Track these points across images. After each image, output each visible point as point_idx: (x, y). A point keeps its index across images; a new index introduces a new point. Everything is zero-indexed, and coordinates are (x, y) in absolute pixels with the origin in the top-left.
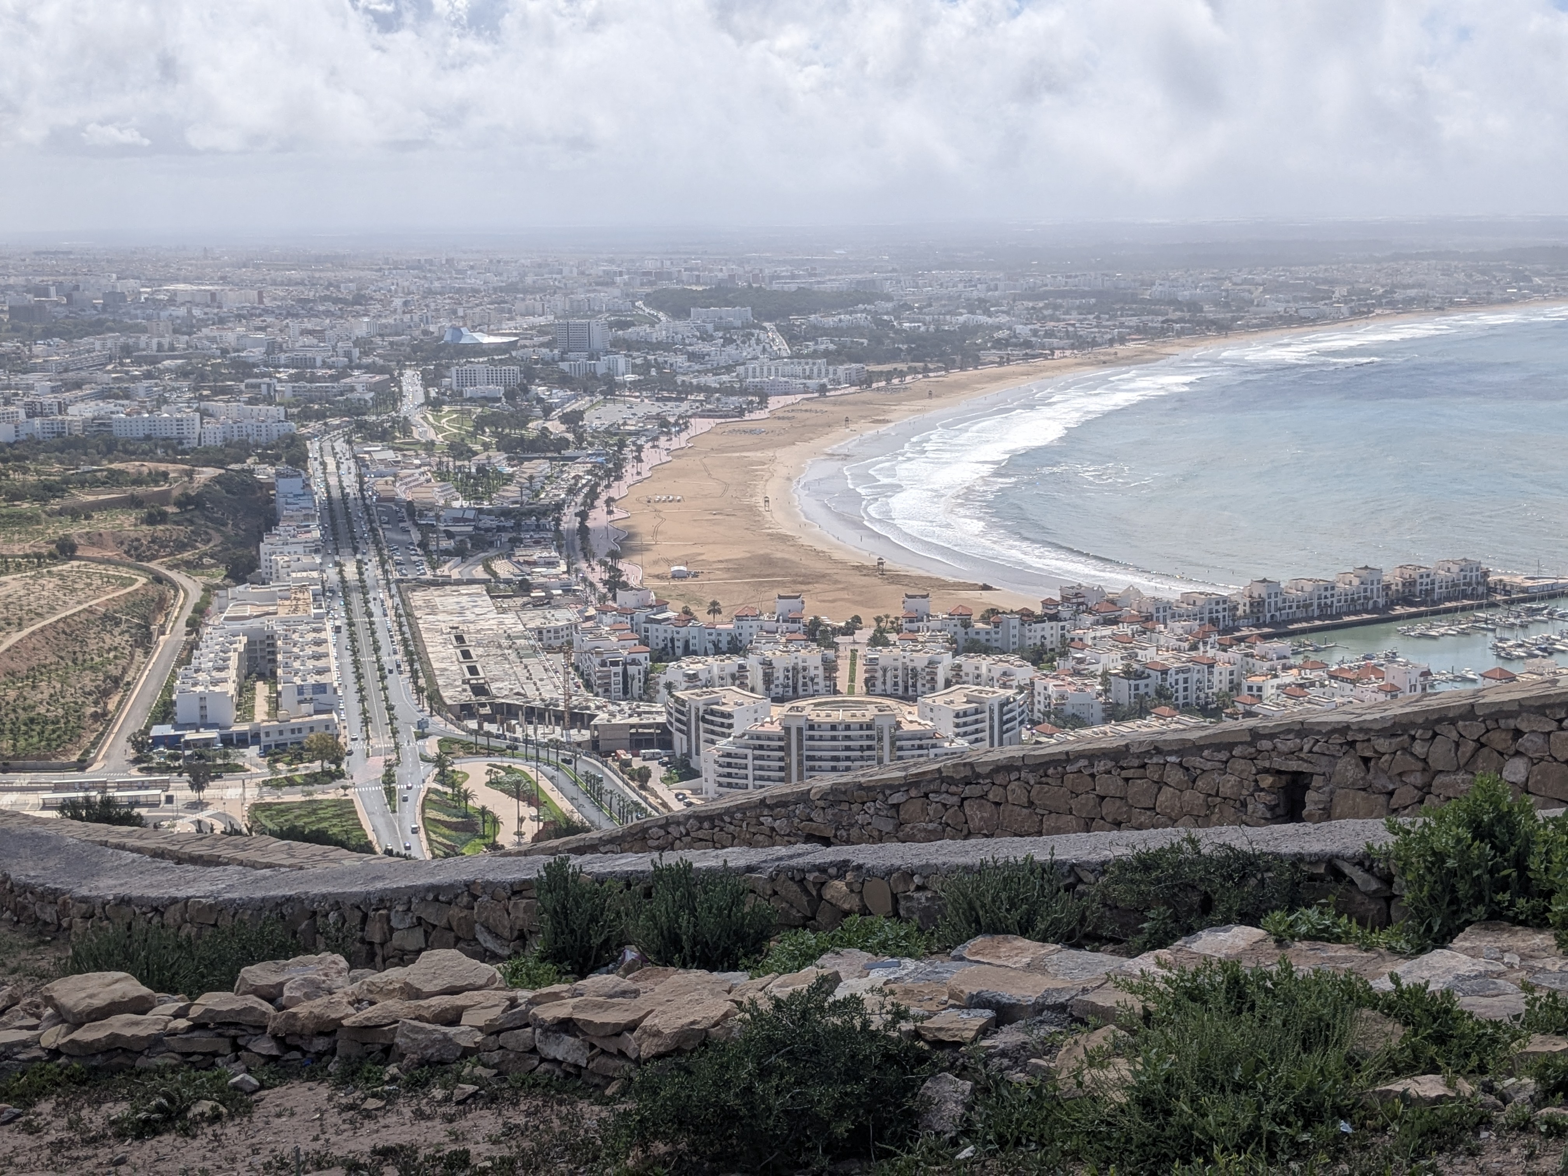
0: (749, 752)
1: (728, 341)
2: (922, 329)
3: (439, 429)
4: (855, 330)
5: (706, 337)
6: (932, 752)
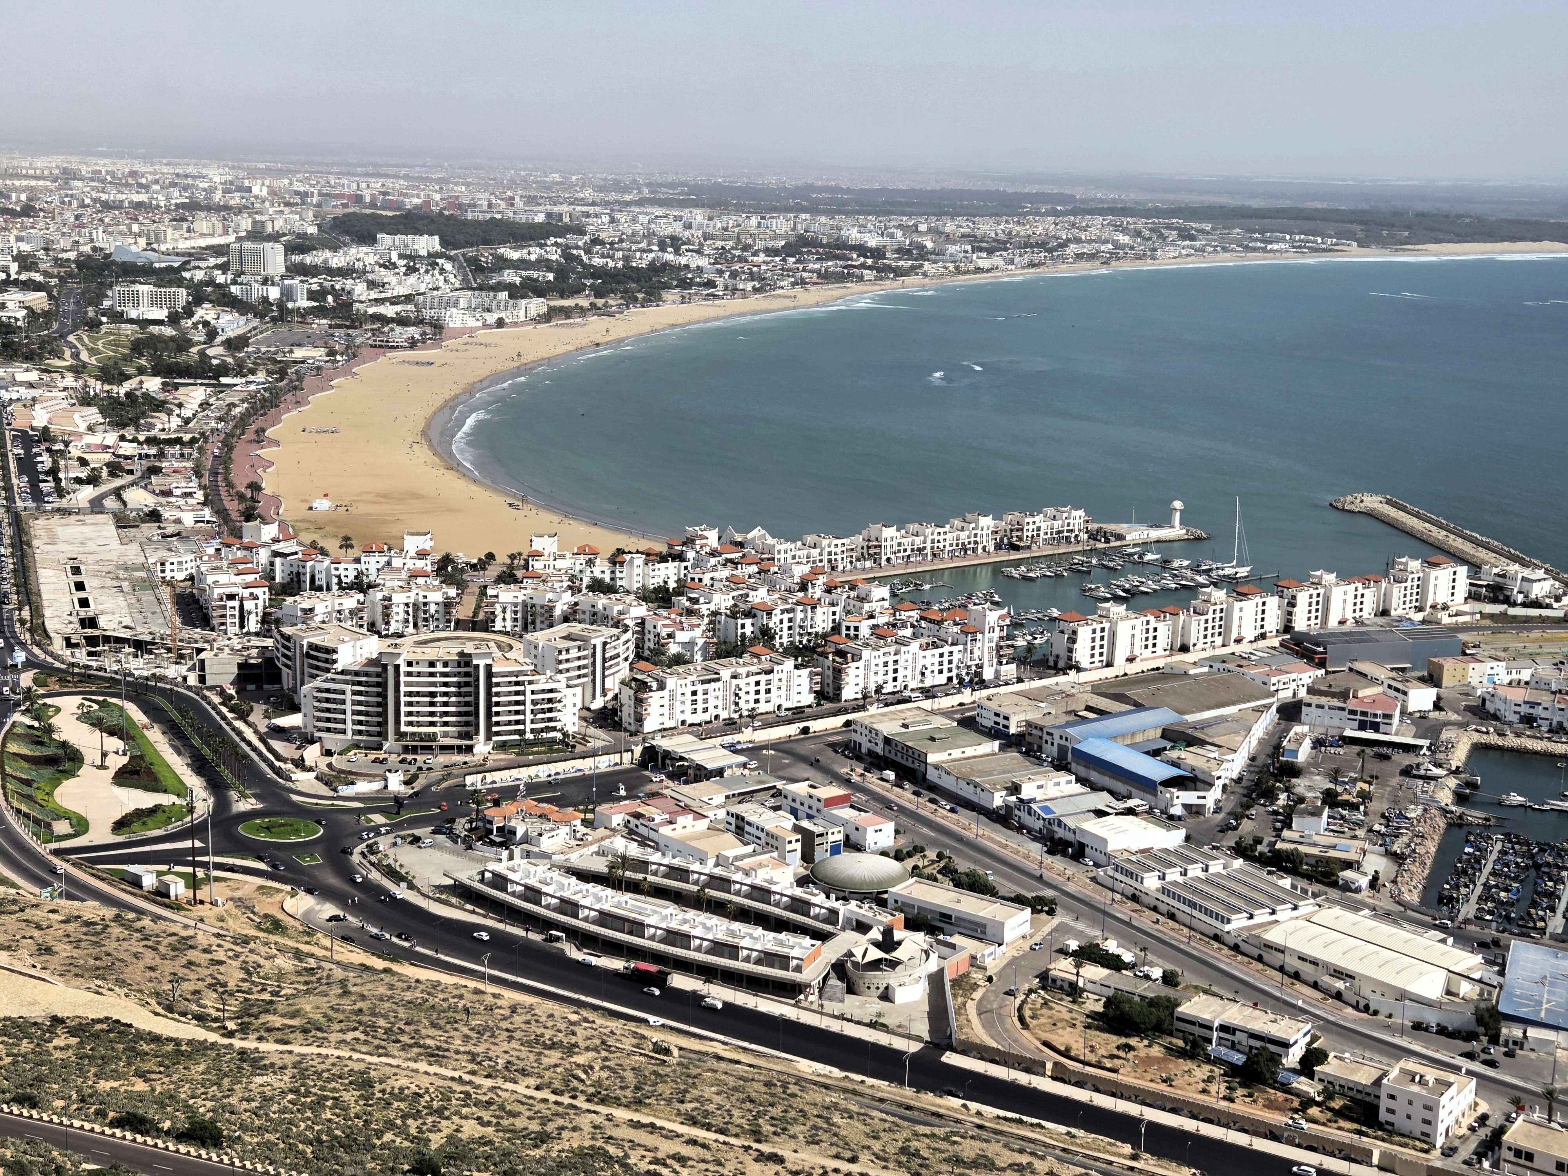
0: (348, 688)
1: (411, 270)
2: (611, 264)
3: (92, 352)
4: (543, 264)
5: (389, 265)
6: (529, 688)
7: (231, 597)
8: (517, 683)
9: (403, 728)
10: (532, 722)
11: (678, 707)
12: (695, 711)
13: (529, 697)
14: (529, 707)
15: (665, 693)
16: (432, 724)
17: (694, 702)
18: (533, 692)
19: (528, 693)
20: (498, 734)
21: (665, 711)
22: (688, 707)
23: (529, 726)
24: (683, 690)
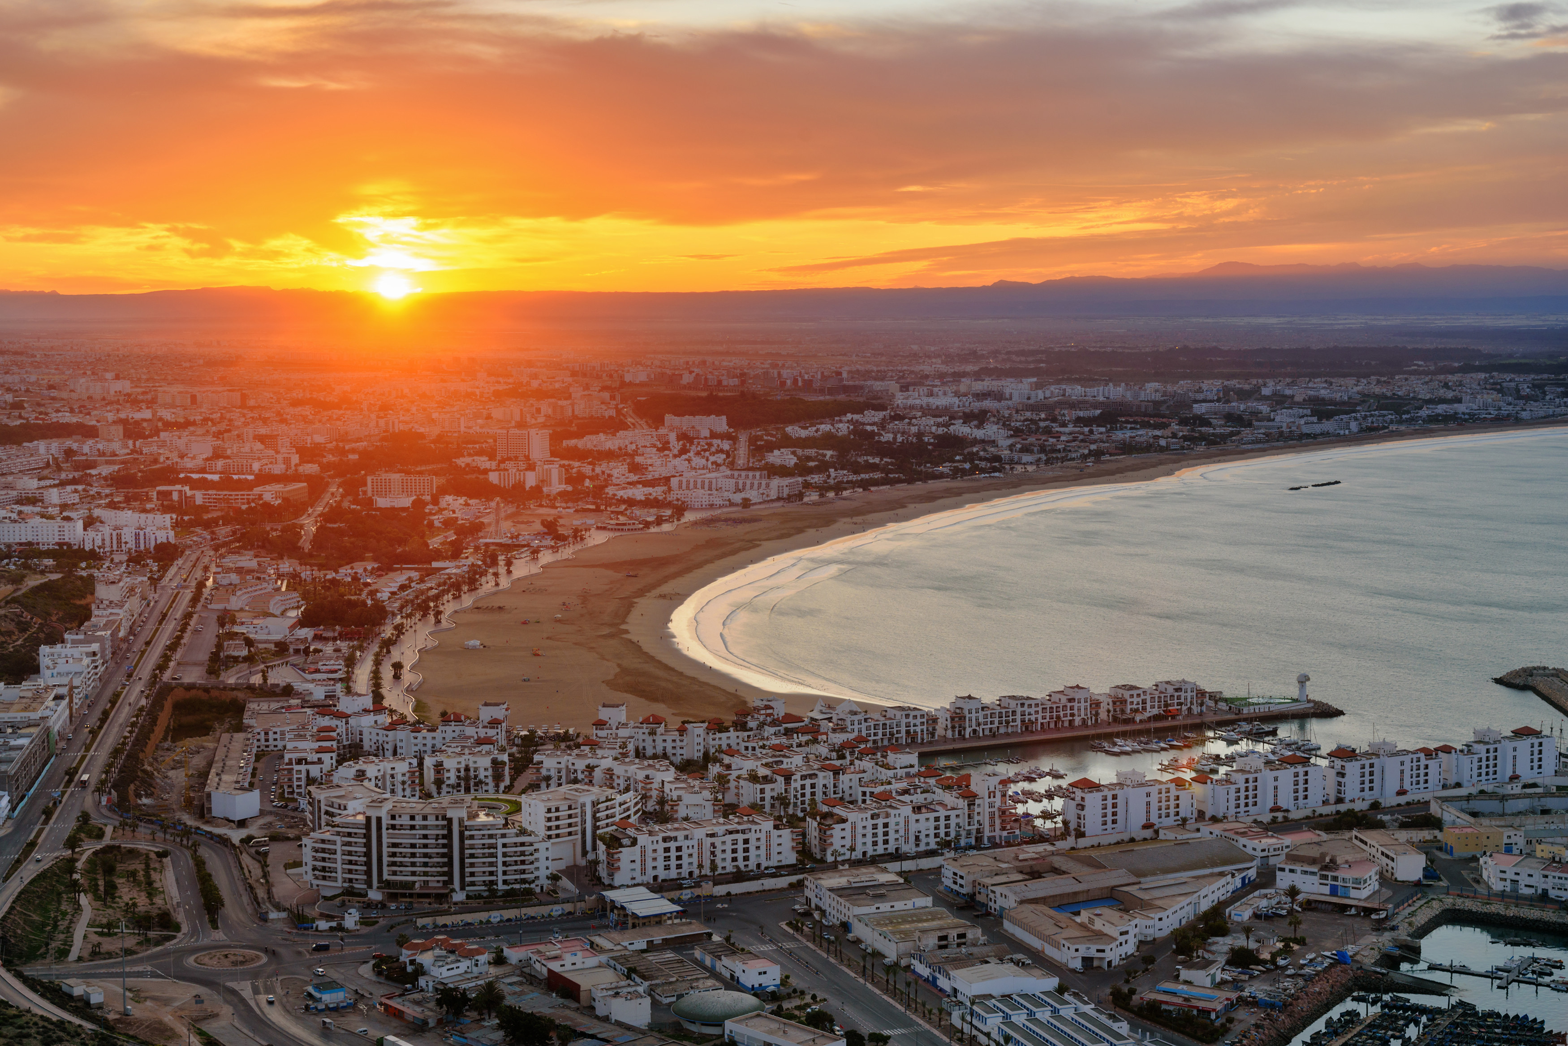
1: (682, 451)
2: (900, 439)
4: (827, 440)
5: (662, 447)
6: (500, 842)
7: (299, 762)
8: (491, 836)
9: (386, 877)
10: (505, 873)
11: (650, 864)
12: (667, 868)
13: (500, 850)
14: (500, 859)
15: (637, 848)
16: (413, 874)
17: (667, 859)
18: (504, 845)
19: (500, 846)
20: (473, 884)
21: (637, 866)
22: (660, 863)
23: (501, 878)
24: (655, 846)
